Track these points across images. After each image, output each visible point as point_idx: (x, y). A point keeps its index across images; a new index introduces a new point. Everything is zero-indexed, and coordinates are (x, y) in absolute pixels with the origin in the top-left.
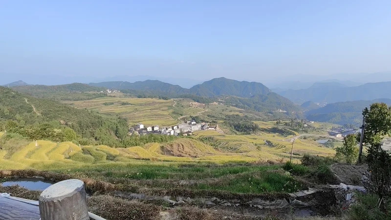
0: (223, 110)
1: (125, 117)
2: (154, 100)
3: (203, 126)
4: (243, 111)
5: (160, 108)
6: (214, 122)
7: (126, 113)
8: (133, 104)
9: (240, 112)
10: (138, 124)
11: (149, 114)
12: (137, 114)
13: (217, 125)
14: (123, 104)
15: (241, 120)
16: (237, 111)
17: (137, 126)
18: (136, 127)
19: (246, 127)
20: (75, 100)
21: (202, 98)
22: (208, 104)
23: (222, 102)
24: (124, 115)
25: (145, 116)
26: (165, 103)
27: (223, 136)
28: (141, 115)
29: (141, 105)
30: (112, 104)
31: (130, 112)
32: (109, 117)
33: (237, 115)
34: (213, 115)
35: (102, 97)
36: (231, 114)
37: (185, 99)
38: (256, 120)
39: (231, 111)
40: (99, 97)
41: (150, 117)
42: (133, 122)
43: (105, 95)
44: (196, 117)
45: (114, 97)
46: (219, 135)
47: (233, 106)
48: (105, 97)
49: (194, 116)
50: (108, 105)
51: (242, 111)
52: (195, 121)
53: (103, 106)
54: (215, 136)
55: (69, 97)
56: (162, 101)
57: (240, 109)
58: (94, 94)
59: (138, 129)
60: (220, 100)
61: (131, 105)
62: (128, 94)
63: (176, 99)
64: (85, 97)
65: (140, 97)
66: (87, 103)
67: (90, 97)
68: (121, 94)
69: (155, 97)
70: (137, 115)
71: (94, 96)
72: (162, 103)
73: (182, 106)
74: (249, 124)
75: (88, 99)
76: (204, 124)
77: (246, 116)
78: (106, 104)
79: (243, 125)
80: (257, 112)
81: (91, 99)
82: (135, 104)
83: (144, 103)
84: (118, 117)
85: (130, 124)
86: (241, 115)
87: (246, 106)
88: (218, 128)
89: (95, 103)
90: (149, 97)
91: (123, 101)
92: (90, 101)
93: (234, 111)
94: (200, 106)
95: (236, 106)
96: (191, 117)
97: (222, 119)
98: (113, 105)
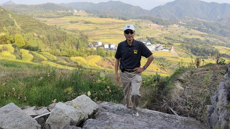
0: (182, 33)
1: (86, 35)
2: (114, 20)
3: (157, 47)
4: (206, 35)
5: (118, 28)
6: (170, 44)
7: (88, 31)
8: (95, 23)
9: (202, 36)
10: (97, 41)
11: (108, 32)
12: (97, 32)
13: (172, 48)
14: (86, 23)
15: (202, 44)
16: (199, 35)
17: (96, 42)
18: (95, 44)
19: (204, 51)
20: (48, 18)
21: (162, 20)
22: (167, 27)
23: (183, 25)
24: (86, 33)
25: (104, 35)
26: (124, 23)
27: (177, 58)
28: (101, 33)
29: (101, 24)
30: (77, 22)
31: (91, 31)
32: (74, 34)
33: (197, 39)
34: (171, 37)
35: (68, 16)
36: (191, 37)
37: (143, 20)
38: (219, 45)
39: (191, 34)
40: (66, 16)
41: (108, 36)
42: (93, 39)
43: (72, 14)
44: (152, 38)
45: (79, 16)
46: (172, 57)
47: (194, 29)
48: (72, 16)
49: (150, 37)
50: (73, 23)
51: (204, 35)
52: (151, 42)
53: (69, 24)
54: (167, 58)
55: (43, 15)
56: (121, 21)
57: (202, 33)
58: (63, 13)
59: (97, 46)
60: (181, 23)
61: (93, 24)
62: (92, 14)
63: (135, 20)
64: (55, 16)
65: (101, 17)
66: (57, 21)
67: (59, 16)
68: (86, 14)
69: (115, 17)
70: (97, 34)
71: (62, 15)
72: (121, 23)
73: (140, 27)
74: (209, 48)
75: (58, 17)
76: (158, 45)
77: (208, 41)
78: (71, 22)
79: (202, 49)
80: (222, 37)
81: (60, 17)
82: (96, 24)
83: (104, 22)
84: (81, 34)
85: (91, 40)
86: (202, 39)
87: (210, 29)
88: (172, 50)
89: (63, 21)
90: (109, 17)
91: (86, 20)
92: (59, 19)
93: (195, 34)
94: (158, 28)
95: (199, 29)
96: (147, 38)
97: (179, 42)
98: (78, 24)
